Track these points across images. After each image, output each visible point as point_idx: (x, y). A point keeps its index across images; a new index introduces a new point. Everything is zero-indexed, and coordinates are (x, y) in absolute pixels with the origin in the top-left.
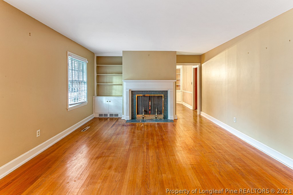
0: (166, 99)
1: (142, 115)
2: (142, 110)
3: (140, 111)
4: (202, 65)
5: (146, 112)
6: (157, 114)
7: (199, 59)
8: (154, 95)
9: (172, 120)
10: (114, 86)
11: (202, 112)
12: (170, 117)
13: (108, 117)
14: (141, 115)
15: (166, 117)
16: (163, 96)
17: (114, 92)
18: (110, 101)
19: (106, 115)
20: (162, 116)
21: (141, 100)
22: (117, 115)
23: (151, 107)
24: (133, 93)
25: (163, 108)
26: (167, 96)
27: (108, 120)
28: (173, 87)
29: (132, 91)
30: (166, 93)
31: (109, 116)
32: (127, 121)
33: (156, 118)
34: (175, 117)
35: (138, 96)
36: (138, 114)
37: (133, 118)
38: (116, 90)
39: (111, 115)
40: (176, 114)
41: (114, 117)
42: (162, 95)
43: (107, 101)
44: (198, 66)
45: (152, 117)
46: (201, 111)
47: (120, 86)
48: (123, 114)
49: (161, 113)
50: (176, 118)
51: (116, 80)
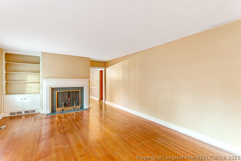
0: (82, 93)
1: (62, 108)
2: (62, 103)
3: (60, 105)
4: (106, 69)
5: (65, 105)
6: (75, 106)
7: (105, 64)
8: (72, 91)
9: (87, 109)
10: (29, 84)
11: (106, 101)
12: (85, 106)
13: (22, 114)
14: (60, 108)
15: (82, 107)
16: (80, 91)
17: (28, 90)
18: (25, 99)
19: (21, 113)
20: (79, 107)
21: (61, 95)
22: (34, 111)
23: (70, 102)
24: (53, 90)
25: (80, 100)
26: (83, 91)
27: (23, 117)
28: (88, 84)
29: (52, 88)
30: (82, 88)
31: (23, 113)
32: (47, 115)
33: (74, 108)
34: (89, 106)
35: (58, 92)
36: (58, 107)
37: (53, 111)
38: (30, 87)
39: (26, 112)
40: (89, 104)
41: (30, 113)
42: (79, 90)
43: (22, 99)
44: (103, 69)
45: (71, 108)
46: (105, 100)
47: (38, 84)
48: (42, 109)
49: (78, 105)
50: (90, 107)
51: (30, 78)
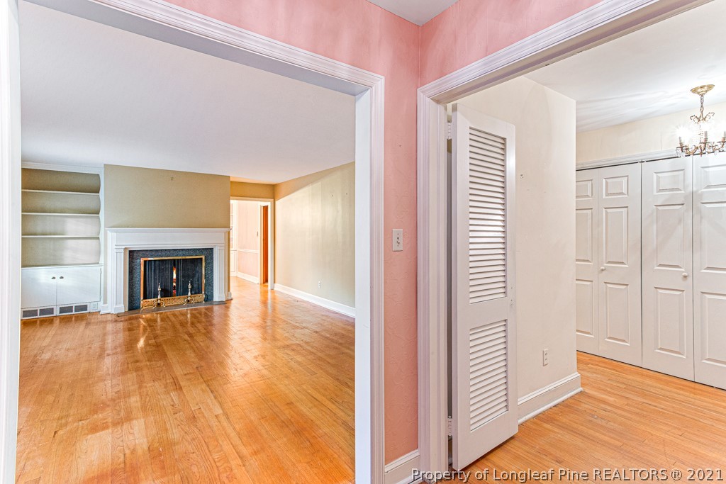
0: (209, 263)
1: (155, 299)
2: (156, 288)
3: (150, 292)
4: (277, 202)
5: (166, 293)
6: (191, 294)
7: (272, 191)
8: (184, 257)
9: (222, 301)
10: (71, 243)
11: (276, 284)
12: (218, 296)
13: (54, 315)
14: (153, 300)
15: (209, 298)
16: (204, 258)
17: (68, 255)
18: (62, 278)
19: (51, 311)
20: (202, 297)
21: (155, 269)
22: (84, 308)
23: (177, 283)
24: (133, 255)
25: (204, 281)
26: (212, 259)
27: (57, 322)
28: (223, 241)
29: (131, 252)
30: (209, 252)
31: (57, 312)
32: (118, 315)
33: (188, 301)
34: (228, 296)
35: (145, 262)
36: (145, 298)
37: (133, 306)
39: (62, 310)
40: (229, 291)
41: (74, 313)
42: (201, 257)
43: (54, 278)
44: (269, 204)
45: (180, 300)
46: (274, 282)
47: (94, 241)
48: (105, 302)
49: (200, 292)
50: (229, 298)
